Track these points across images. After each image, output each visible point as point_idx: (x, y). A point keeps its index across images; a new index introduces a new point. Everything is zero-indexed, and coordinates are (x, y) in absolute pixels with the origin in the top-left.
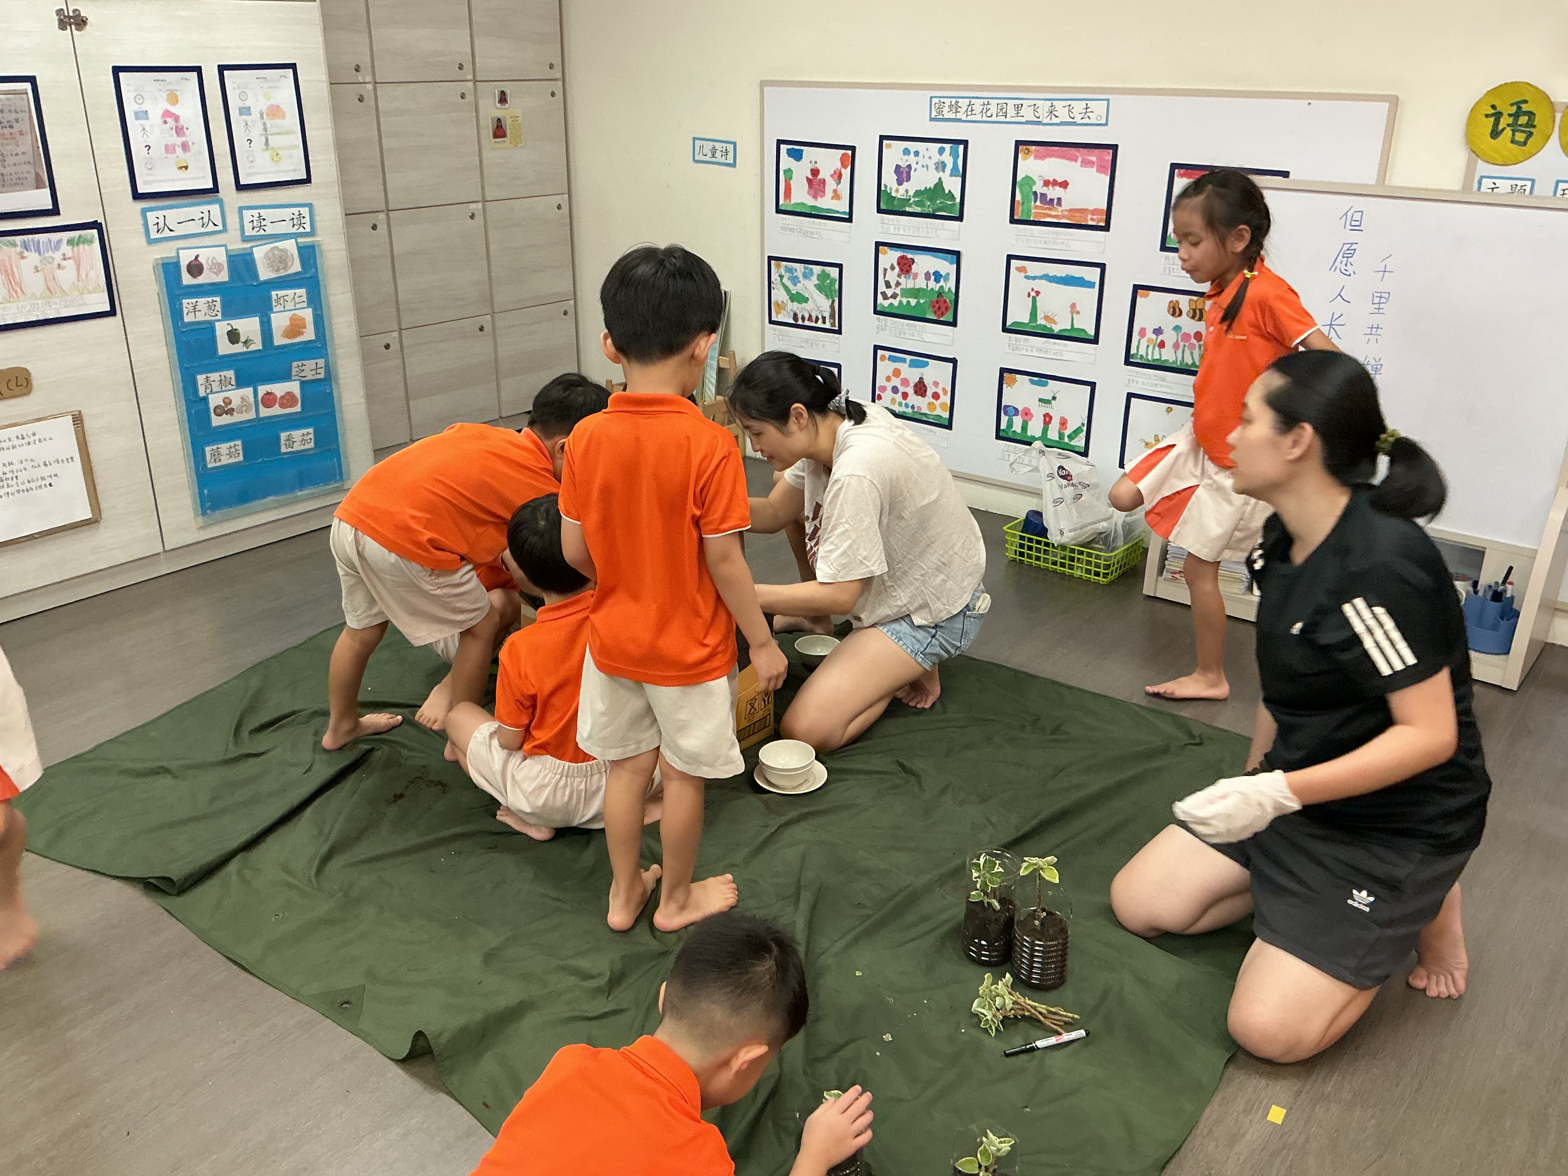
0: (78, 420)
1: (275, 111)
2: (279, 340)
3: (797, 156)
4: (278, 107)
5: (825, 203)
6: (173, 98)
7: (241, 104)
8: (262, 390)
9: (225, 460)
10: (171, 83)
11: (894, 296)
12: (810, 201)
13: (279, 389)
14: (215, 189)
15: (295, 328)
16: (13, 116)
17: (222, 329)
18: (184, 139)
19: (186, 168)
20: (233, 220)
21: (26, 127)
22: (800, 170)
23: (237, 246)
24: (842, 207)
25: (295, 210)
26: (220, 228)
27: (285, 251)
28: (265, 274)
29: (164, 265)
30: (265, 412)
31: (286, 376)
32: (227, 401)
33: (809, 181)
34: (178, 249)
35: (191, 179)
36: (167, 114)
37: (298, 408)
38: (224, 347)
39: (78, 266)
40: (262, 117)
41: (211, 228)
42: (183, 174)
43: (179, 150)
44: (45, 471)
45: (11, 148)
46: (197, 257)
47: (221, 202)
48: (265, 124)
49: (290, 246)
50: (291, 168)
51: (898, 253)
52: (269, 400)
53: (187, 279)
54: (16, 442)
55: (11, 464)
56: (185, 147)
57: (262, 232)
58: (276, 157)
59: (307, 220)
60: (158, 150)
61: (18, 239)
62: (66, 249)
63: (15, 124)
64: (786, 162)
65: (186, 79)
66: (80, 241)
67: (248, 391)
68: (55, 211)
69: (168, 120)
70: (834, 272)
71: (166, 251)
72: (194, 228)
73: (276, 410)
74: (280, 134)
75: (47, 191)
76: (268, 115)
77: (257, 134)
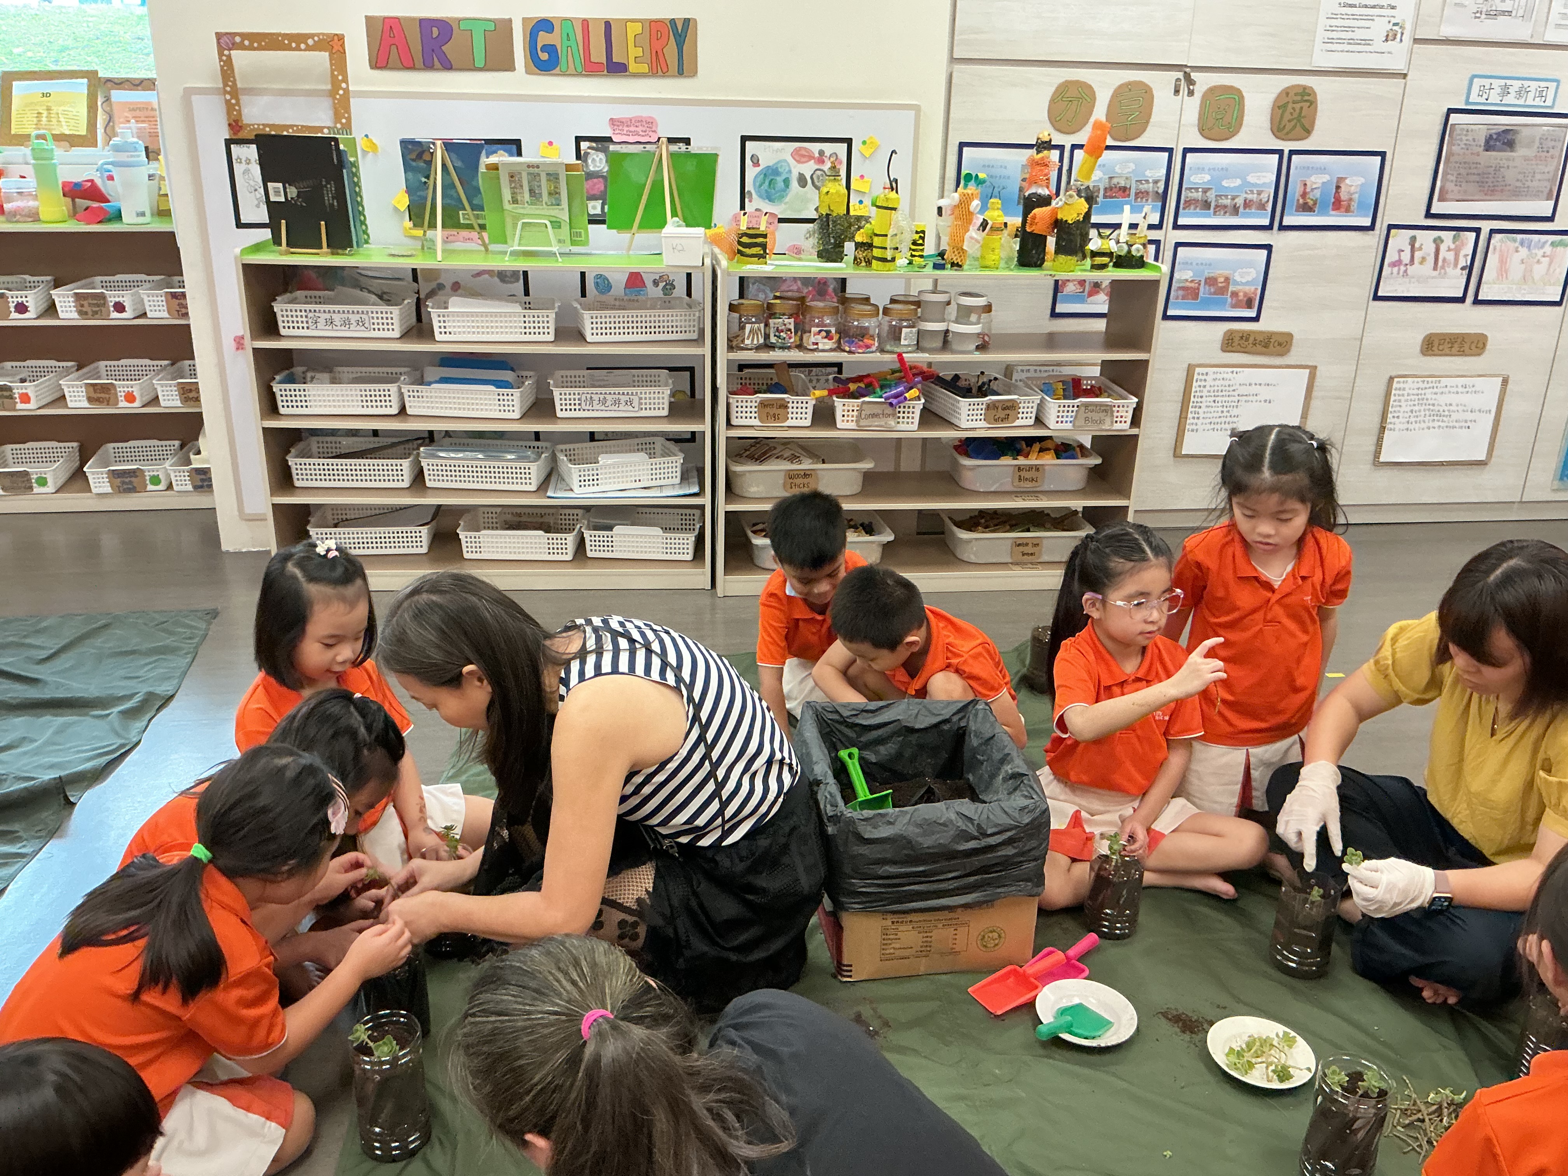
0: (1505, 382)
16: (1552, 144)
21: (1558, 153)
39: (1550, 264)
44: (1469, 416)
45: (1542, 167)
54: (1460, 389)
55: (1451, 405)
61: (1519, 237)
62: (1548, 249)
63: (1551, 150)
66: (1560, 243)
68: (1551, 219)
75: (1552, 203)
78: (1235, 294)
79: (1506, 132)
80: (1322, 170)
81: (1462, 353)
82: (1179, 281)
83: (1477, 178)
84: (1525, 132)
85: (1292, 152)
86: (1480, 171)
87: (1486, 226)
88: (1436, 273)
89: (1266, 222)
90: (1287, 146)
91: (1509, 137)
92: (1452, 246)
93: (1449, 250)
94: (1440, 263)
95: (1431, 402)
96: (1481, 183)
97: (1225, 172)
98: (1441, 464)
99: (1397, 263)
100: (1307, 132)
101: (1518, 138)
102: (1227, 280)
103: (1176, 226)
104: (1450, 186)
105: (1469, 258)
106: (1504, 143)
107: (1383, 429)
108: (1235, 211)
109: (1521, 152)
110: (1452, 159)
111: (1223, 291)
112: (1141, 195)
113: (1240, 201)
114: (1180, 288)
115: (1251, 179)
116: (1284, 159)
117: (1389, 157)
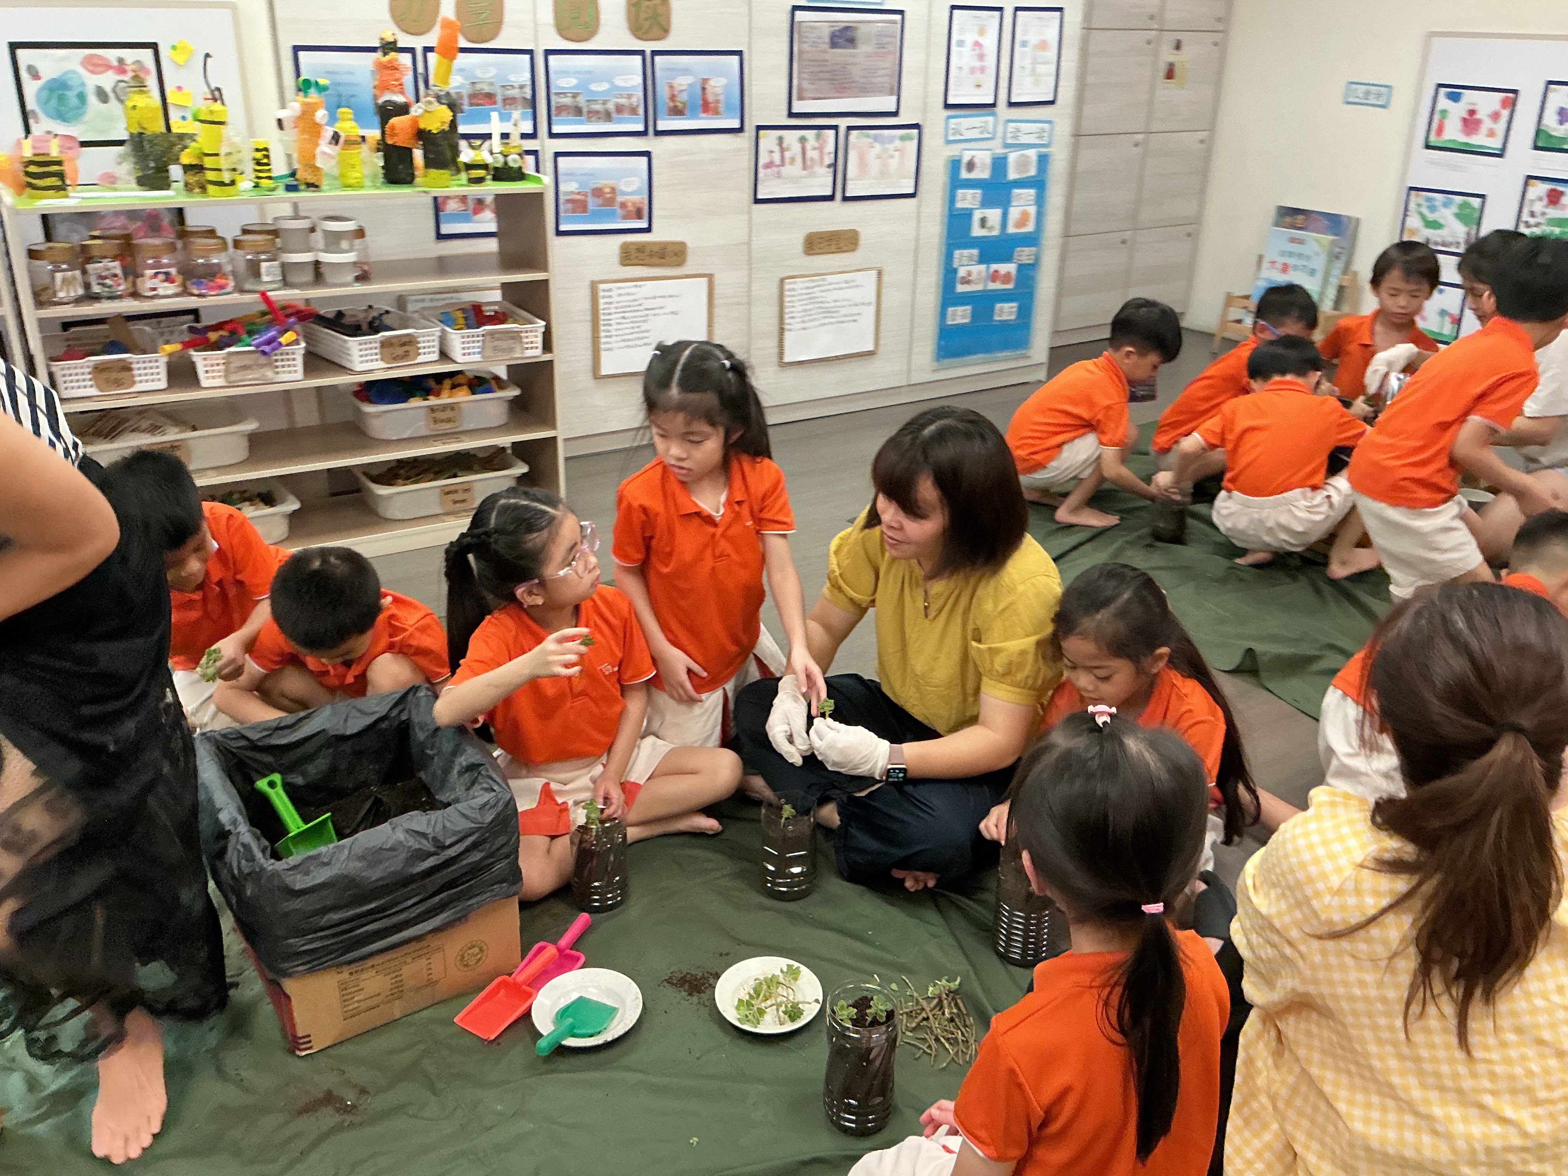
0: (880, 274)
1: (1043, 45)
2: (1011, 230)
3: (1455, 98)
4: (1045, 42)
5: (1478, 140)
6: (982, 32)
7: (1023, 38)
8: (994, 267)
9: (959, 321)
10: (981, 20)
11: (1538, 225)
12: (1462, 138)
13: (1004, 268)
14: (994, 105)
15: (1023, 220)
16: (887, 40)
17: (977, 215)
18: (982, 63)
19: (980, 86)
20: (1000, 129)
21: (893, 49)
22: (1456, 111)
23: (1000, 151)
24: (1495, 143)
25: (1041, 126)
26: (991, 135)
27: (1029, 158)
28: (1013, 175)
29: (953, 161)
30: (992, 286)
31: (1010, 259)
32: (969, 274)
33: (1465, 120)
34: (962, 150)
35: (981, 95)
36: (977, 44)
37: (1010, 286)
38: (977, 231)
39: (902, 157)
40: (1034, 49)
41: (985, 135)
42: (977, 91)
43: (978, 72)
44: (855, 310)
45: (881, 63)
46: (973, 157)
47: (996, 115)
48: (1034, 55)
49: (1032, 153)
50: (1046, 91)
51: (1548, 186)
52: (995, 277)
53: (964, 175)
56: (982, 70)
57: (1016, 141)
59: (1047, 135)
60: (966, 72)
61: (872, 132)
62: (897, 142)
63: (887, 46)
64: (1443, 103)
65: (992, 16)
66: (907, 137)
67: (983, 267)
68: (895, 114)
69: (976, 48)
70: (1476, 202)
71: (955, 151)
72: (976, 134)
73: (997, 286)
74: (1045, 62)
75: (895, 97)
76: (1038, 48)
77: (1027, 62)
78: (623, 205)
79: (847, 28)
80: (686, 71)
81: (840, 250)
82: (567, 193)
83: (827, 76)
84: (863, 28)
85: (655, 53)
86: (828, 69)
87: (843, 123)
88: (804, 172)
89: (640, 127)
90: (649, 47)
91: (849, 34)
92: (817, 146)
93: (814, 149)
94: (808, 163)
95: (820, 300)
96: (832, 81)
97: (591, 75)
98: (837, 358)
99: (769, 165)
100: (664, 31)
101: (857, 35)
102: (613, 190)
103: (552, 135)
104: (806, 85)
105: (833, 156)
106: (846, 40)
107: (782, 331)
108: (608, 117)
109: (863, 49)
110: (805, 56)
111: (610, 202)
112: (509, 101)
113: (611, 106)
114: (568, 201)
115: (619, 82)
116: (648, 60)
117: (746, 56)
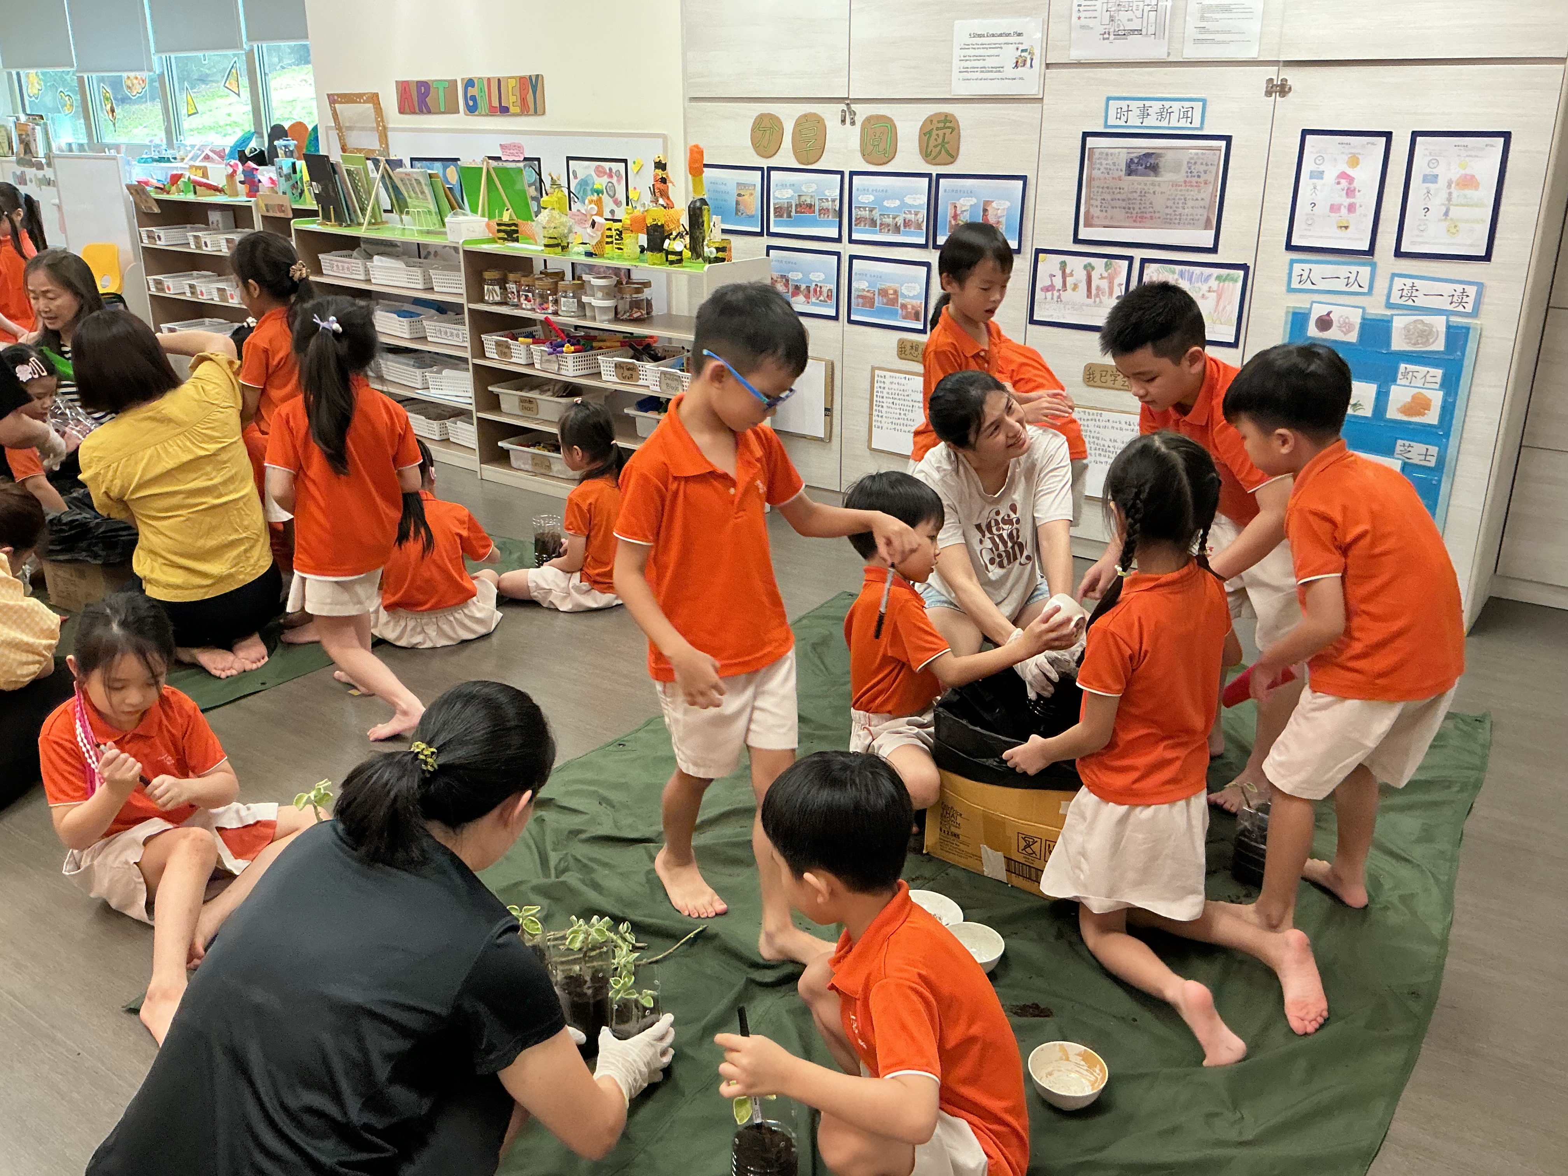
1: (1469, 182)
2: (1393, 413)
4: (1473, 177)
6: (1354, 162)
7: (1428, 171)
10: (1354, 147)
14: (1371, 252)
15: (1419, 405)
16: (1202, 168)
18: (1352, 200)
19: (1346, 227)
20: (1381, 285)
21: (1210, 178)
23: (1377, 310)
25: (1459, 288)
26: (1365, 290)
27: (1430, 326)
28: (1398, 343)
29: (1295, 314)
31: (1389, 451)
34: (1313, 302)
35: (1350, 239)
36: (1343, 175)
39: (1221, 300)
40: (1449, 186)
41: (1355, 288)
42: (1343, 233)
43: (1344, 211)
45: (1194, 193)
46: (1328, 314)
47: (1374, 266)
48: (1450, 194)
49: (1439, 323)
50: (1469, 242)
53: (1313, 332)
54: (1125, 426)
55: (1115, 441)
56: (1351, 208)
57: (1410, 303)
58: (1454, 229)
59: (1471, 300)
60: (1322, 208)
61: (1178, 268)
62: (1213, 283)
63: (1202, 175)
65: (1373, 144)
66: (1228, 278)
68: (1214, 250)
69: (1343, 181)
71: (1300, 302)
72: (1340, 286)
74: (1468, 206)
75: (1212, 233)
76: (1458, 184)
77: (1437, 204)
78: (904, 306)
79: (1148, 156)
80: (970, 193)
82: (857, 290)
83: (1124, 204)
84: (1170, 155)
85: (939, 176)
86: (1124, 196)
87: (1139, 254)
88: (1088, 300)
89: (922, 241)
90: (934, 170)
91: (1152, 161)
92: (1105, 274)
93: (1102, 278)
94: (1094, 291)
95: (1096, 435)
96: (1128, 209)
97: (886, 194)
99: (1049, 288)
100: (952, 158)
101: (1162, 162)
102: (896, 292)
103: (851, 241)
104: (1095, 211)
106: (1146, 168)
108: (897, 229)
109: (1166, 177)
110: (1095, 183)
111: (894, 302)
112: (823, 211)
113: (900, 221)
114: (858, 296)
115: (908, 200)
116: (934, 182)
117: (1031, 181)
